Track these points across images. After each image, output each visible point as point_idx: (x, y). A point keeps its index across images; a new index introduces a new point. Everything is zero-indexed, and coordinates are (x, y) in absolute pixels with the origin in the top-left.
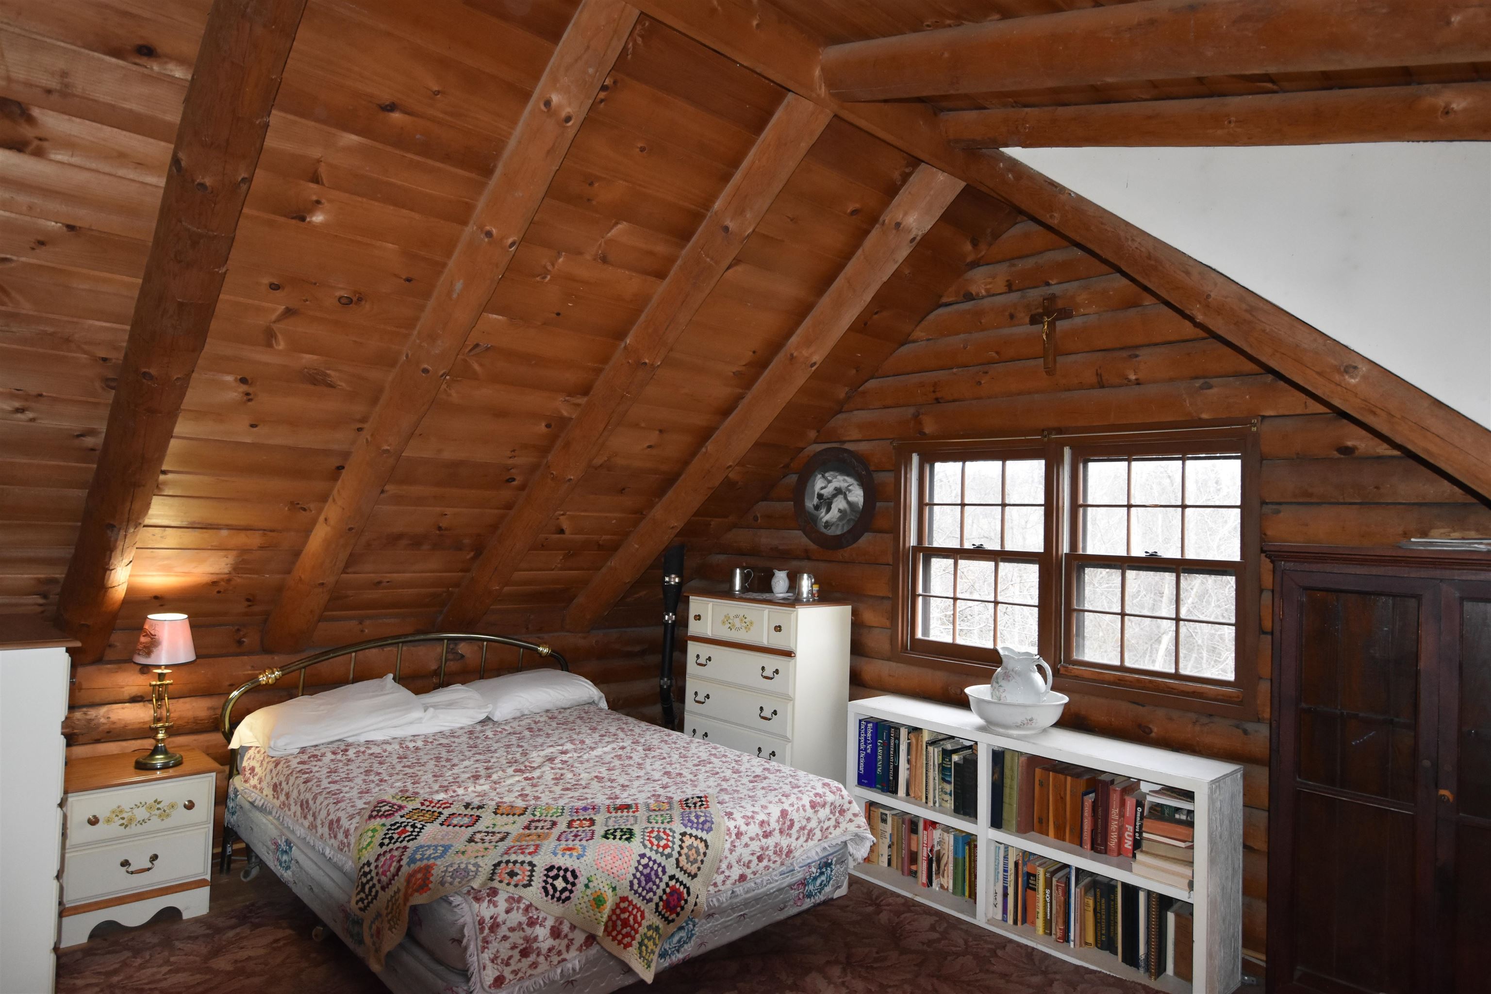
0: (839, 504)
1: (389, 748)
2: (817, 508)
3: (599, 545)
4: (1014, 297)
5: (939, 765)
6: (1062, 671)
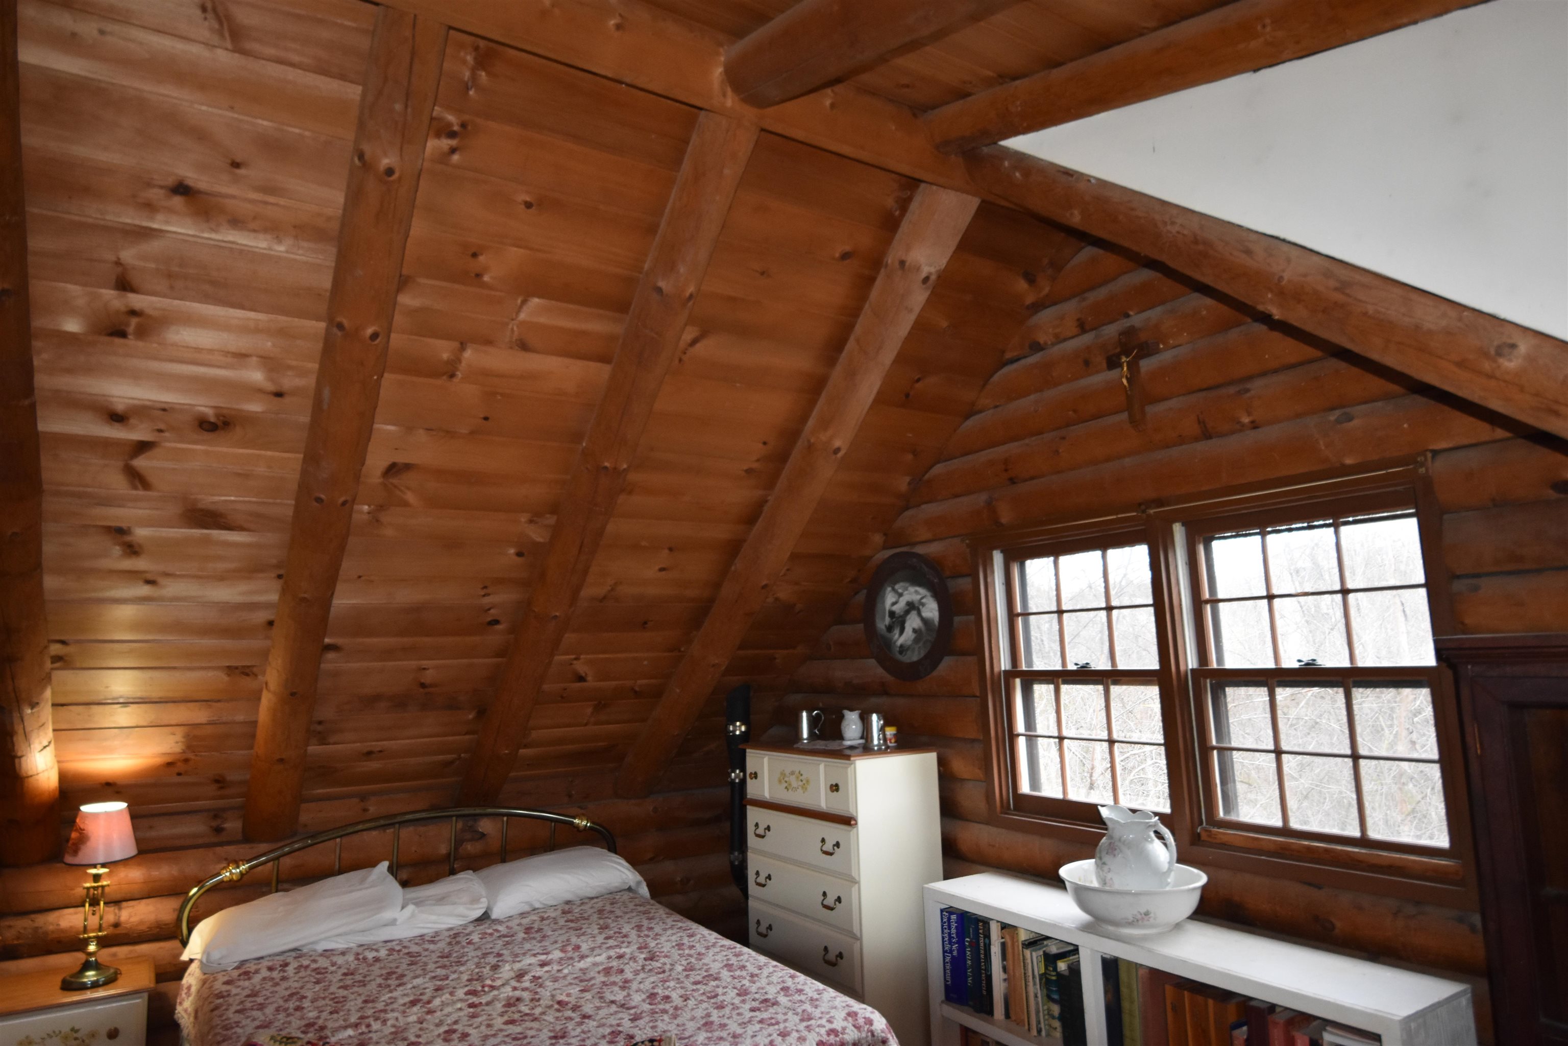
0: (913, 622)
1: (340, 960)
2: (890, 629)
3: (636, 692)
4: (1087, 339)
5: (1041, 976)
6: (1204, 836)
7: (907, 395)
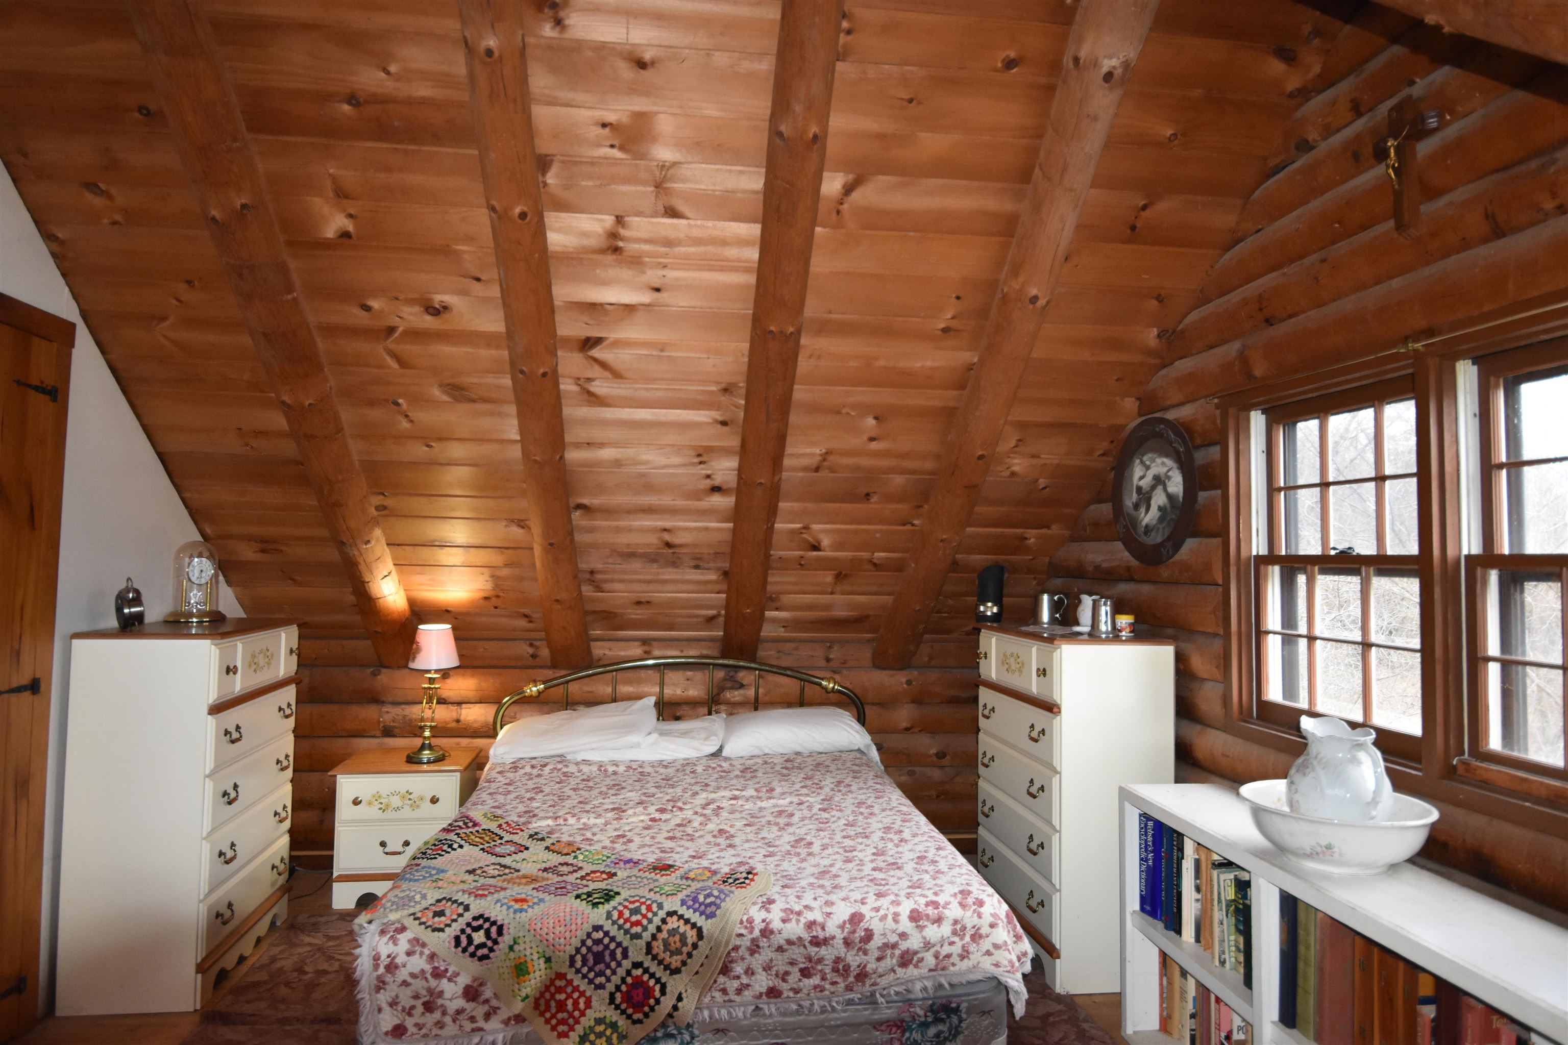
0: (1159, 499)
2: (1137, 506)
3: (875, 565)
5: (1228, 902)
7: (1133, 228)
